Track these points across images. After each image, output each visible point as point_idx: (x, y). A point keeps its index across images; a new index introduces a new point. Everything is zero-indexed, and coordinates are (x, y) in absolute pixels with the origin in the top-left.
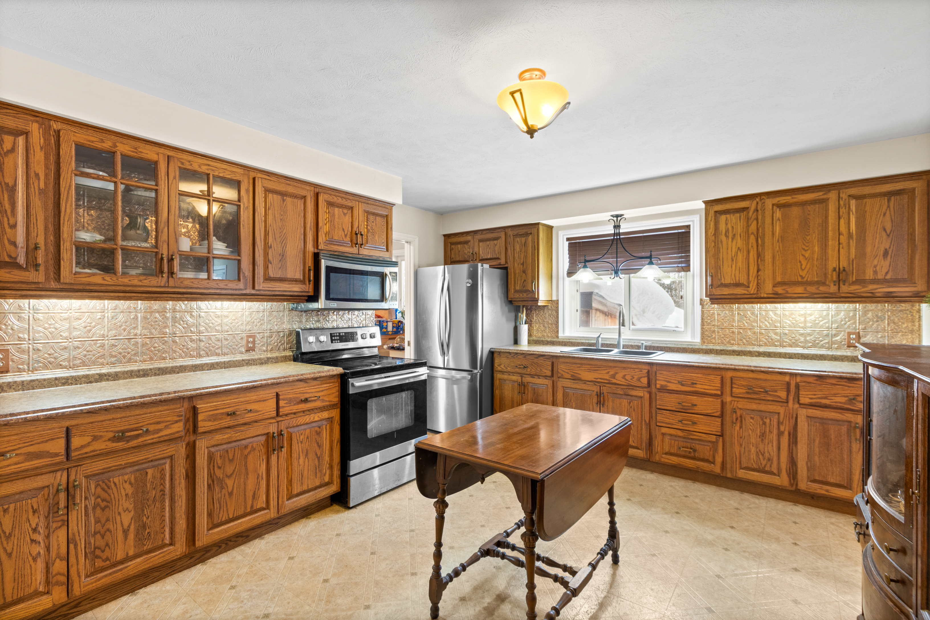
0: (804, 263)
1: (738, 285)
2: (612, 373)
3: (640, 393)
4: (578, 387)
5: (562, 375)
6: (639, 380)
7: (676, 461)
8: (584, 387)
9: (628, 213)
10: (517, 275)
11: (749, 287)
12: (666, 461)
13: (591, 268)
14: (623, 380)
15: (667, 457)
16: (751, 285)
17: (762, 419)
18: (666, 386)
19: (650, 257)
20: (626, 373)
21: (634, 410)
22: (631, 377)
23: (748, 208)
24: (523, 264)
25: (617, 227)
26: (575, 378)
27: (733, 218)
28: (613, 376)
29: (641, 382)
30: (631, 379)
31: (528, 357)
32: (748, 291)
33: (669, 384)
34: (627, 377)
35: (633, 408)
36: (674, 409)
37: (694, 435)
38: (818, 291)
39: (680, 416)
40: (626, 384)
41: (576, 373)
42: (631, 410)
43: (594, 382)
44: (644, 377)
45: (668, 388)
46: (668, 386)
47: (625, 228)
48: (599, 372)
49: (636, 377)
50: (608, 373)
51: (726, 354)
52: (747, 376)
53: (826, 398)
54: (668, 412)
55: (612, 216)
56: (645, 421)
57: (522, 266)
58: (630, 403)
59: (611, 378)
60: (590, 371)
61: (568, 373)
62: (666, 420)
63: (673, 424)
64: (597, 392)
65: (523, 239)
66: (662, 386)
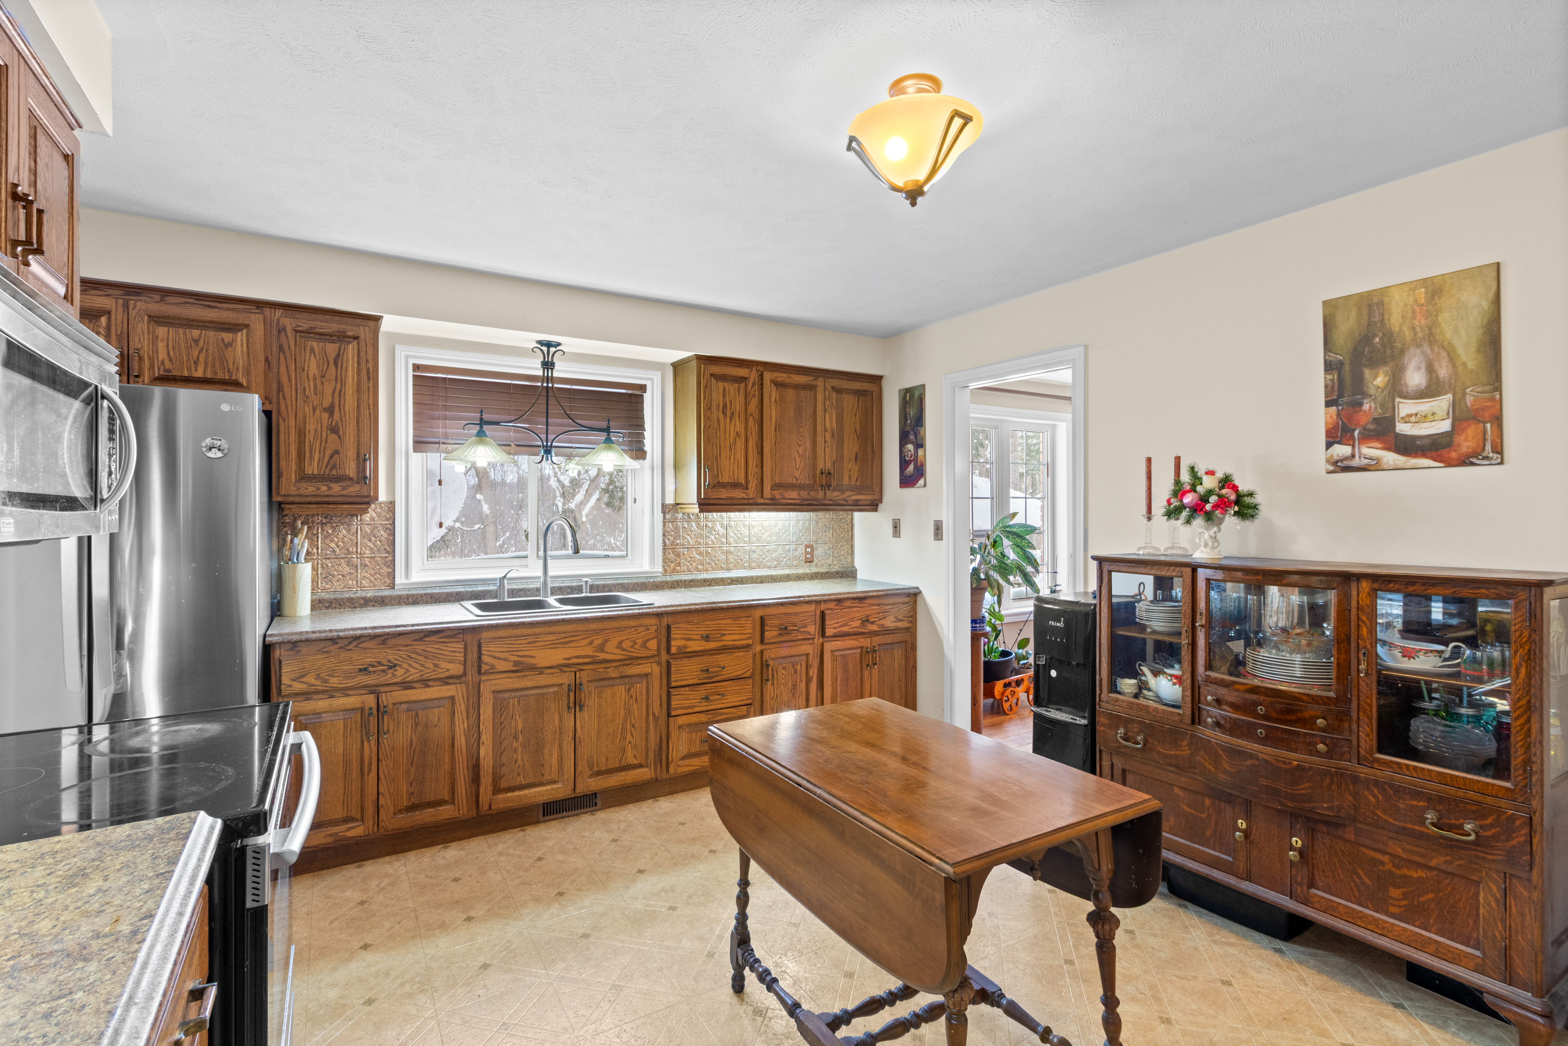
0: (798, 461)
1: (735, 485)
2: (598, 642)
3: (645, 669)
4: (529, 684)
5: (493, 667)
6: (644, 645)
7: (698, 764)
8: (543, 680)
9: (570, 344)
10: (310, 437)
11: (747, 489)
12: (686, 769)
13: (494, 438)
14: (618, 651)
15: (686, 762)
16: (750, 486)
17: (794, 667)
18: (685, 647)
19: (607, 430)
20: (622, 638)
21: (636, 700)
22: (631, 644)
23: (746, 379)
24: (330, 410)
25: (548, 365)
26: (522, 668)
27: (732, 388)
28: (601, 648)
29: (647, 648)
30: (632, 647)
31: (392, 642)
32: (747, 494)
33: (689, 643)
34: (624, 645)
35: (634, 697)
36: (696, 681)
37: (722, 714)
38: (809, 497)
39: (702, 691)
40: (623, 657)
41: (525, 656)
42: (631, 702)
43: (561, 668)
44: (652, 639)
45: (688, 650)
46: (687, 647)
47: (562, 370)
48: (573, 644)
49: (639, 641)
50: (591, 643)
51: (697, 586)
52: (777, 612)
53: (845, 625)
54: (687, 689)
55: (539, 342)
56: (654, 713)
57: (326, 415)
58: (629, 690)
59: (597, 651)
60: (554, 646)
61: (505, 660)
62: (685, 702)
63: (694, 707)
64: (569, 685)
65: (332, 349)
66: (679, 647)
